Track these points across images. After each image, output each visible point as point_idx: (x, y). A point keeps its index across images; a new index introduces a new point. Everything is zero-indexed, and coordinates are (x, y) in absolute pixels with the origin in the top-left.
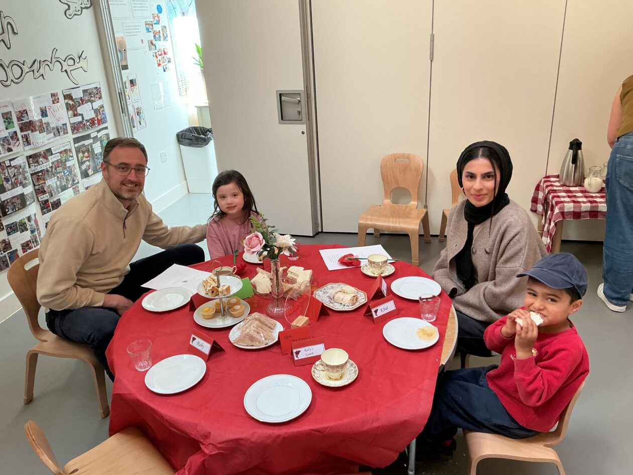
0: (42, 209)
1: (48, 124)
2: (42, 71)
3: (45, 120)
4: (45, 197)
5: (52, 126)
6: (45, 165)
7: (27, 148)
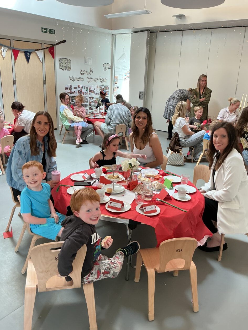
0: (89, 109)
1: (95, 92)
2: (96, 81)
3: (94, 91)
4: (91, 107)
5: (96, 92)
6: (92, 100)
7: (89, 95)
